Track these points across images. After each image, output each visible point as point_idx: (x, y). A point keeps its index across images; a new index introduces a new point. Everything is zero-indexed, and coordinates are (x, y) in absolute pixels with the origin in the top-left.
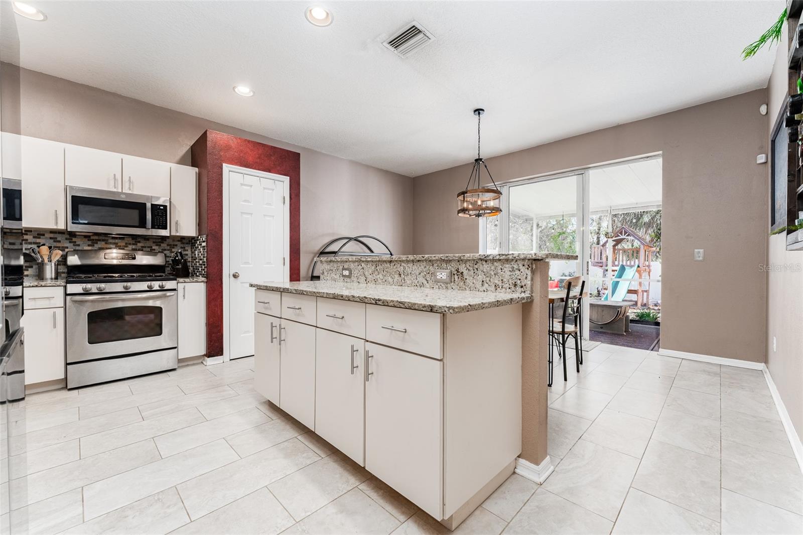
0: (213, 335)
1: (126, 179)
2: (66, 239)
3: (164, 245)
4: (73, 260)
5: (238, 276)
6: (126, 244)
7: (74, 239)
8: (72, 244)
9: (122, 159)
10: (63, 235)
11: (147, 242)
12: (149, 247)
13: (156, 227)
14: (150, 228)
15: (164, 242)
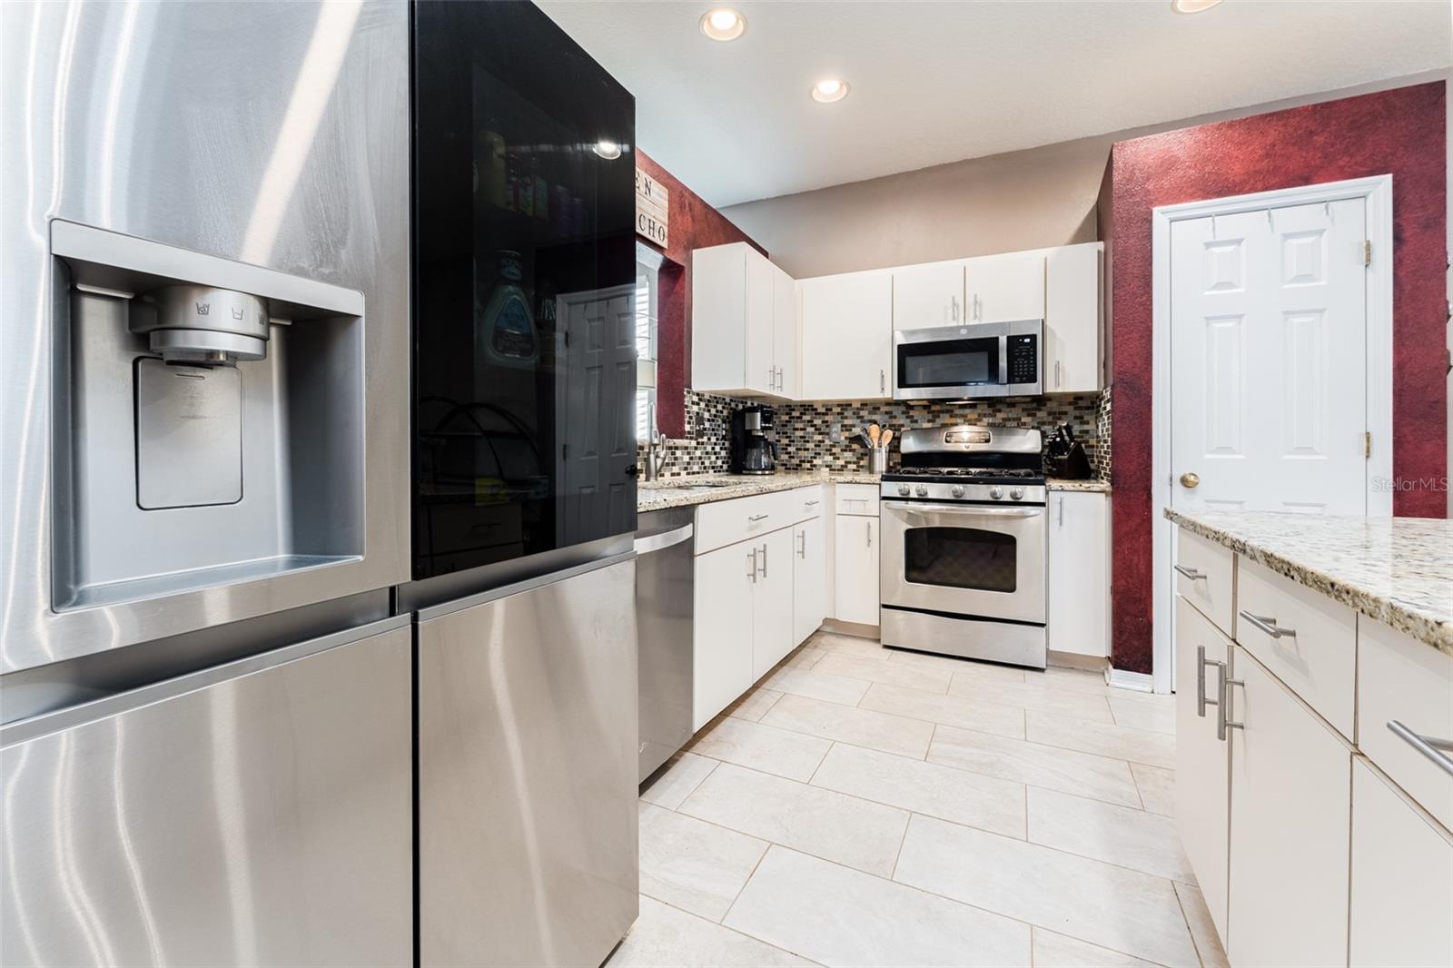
0: (1127, 619)
1: (970, 300)
2: (903, 413)
3: (1042, 414)
4: (909, 445)
5: (1197, 484)
6: (979, 415)
7: (911, 413)
8: (908, 420)
9: (965, 268)
10: (899, 407)
11: (1013, 409)
12: (1014, 419)
13: (1017, 379)
14: (1006, 382)
15: (1043, 408)
